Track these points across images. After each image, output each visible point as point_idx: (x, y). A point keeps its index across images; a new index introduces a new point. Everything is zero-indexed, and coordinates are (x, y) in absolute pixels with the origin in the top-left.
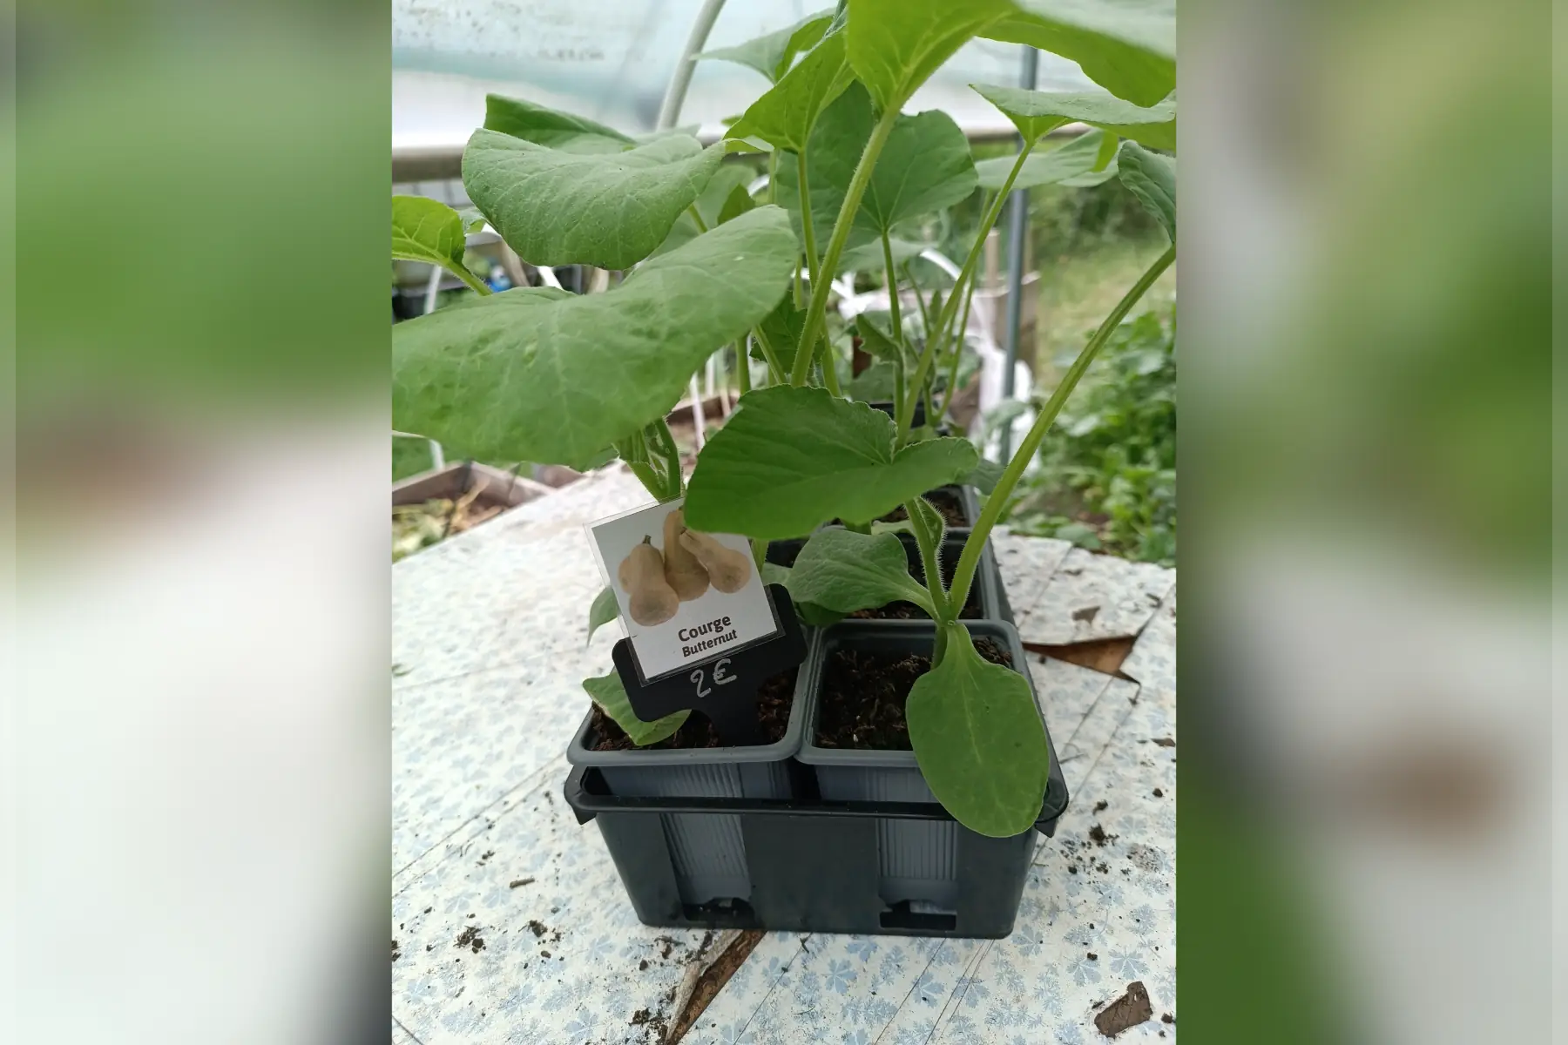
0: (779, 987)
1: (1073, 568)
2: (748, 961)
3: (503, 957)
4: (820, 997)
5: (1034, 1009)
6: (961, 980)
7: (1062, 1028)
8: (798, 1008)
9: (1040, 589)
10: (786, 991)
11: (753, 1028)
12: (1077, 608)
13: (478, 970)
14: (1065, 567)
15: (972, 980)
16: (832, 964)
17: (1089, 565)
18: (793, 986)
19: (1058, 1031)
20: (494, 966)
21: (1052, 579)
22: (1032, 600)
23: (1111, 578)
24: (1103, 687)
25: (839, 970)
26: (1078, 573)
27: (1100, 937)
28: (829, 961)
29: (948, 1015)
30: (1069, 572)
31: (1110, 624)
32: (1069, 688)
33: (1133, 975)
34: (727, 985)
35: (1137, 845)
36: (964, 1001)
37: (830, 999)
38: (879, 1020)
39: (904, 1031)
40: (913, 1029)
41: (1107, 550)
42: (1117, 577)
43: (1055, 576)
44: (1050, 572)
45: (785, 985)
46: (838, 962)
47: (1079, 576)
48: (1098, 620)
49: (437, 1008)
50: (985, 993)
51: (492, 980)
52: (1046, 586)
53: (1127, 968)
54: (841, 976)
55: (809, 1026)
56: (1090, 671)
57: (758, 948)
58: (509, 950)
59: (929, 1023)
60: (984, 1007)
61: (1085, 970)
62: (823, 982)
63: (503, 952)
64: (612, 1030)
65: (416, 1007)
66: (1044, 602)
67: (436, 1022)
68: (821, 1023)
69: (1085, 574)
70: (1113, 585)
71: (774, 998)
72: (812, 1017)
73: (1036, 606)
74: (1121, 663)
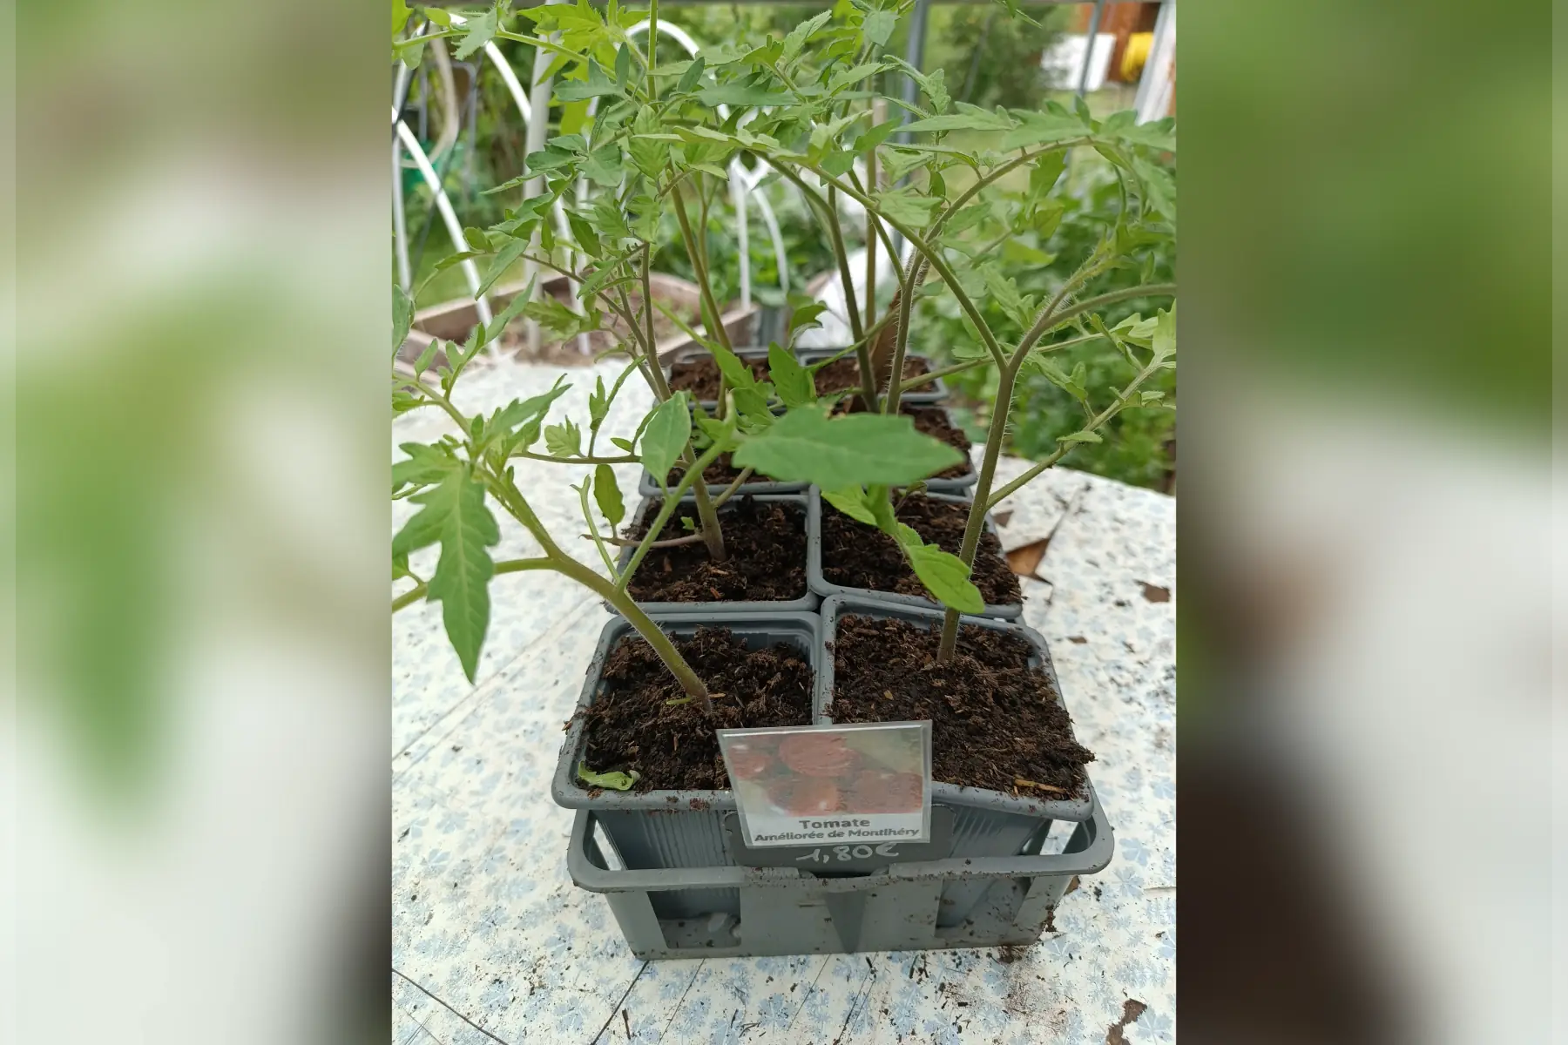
48: (1014, 525)
74: (1036, 566)
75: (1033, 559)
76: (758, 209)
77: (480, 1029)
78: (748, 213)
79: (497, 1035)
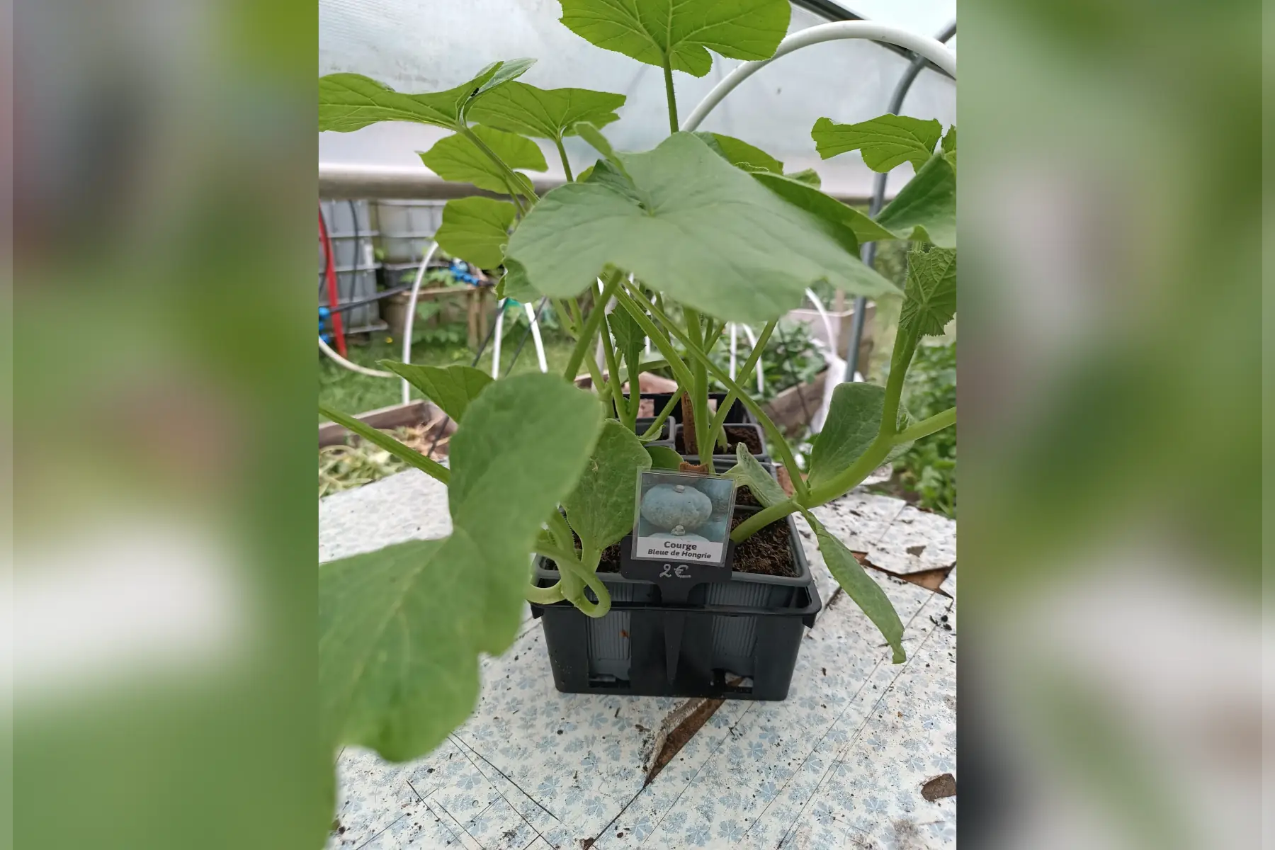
0: (717, 753)
1: (907, 519)
2: (696, 736)
3: (535, 719)
4: (744, 762)
5: (882, 782)
6: (834, 761)
7: (900, 794)
8: (730, 766)
9: (883, 530)
10: (721, 756)
11: (702, 774)
12: (909, 546)
13: (519, 725)
14: (901, 518)
15: (841, 762)
16: (750, 744)
17: (918, 518)
18: (726, 753)
19: (897, 795)
20: (529, 723)
21: (892, 524)
22: (878, 536)
23: (933, 528)
24: (927, 598)
25: (755, 748)
26: (910, 522)
27: (925, 746)
28: (748, 742)
29: (827, 779)
30: (904, 521)
31: (932, 559)
32: (904, 596)
33: (946, 770)
34: (683, 749)
35: (949, 696)
36: (837, 772)
37: (749, 762)
38: (783, 778)
39: (798, 785)
40: (805, 785)
41: (931, 509)
42: (937, 528)
43: (894, 523)
44: (890, 520)
45: (721, 753)
46: (755, 743)
47: (911, 525)
48: (924, 555)
49: (495, 744)
50: (850, 770)
51: (529, 731)
52: (888, 529)
53: (942, 765)
54: (757, 751)
55: (738, 777)
56: (918, 587)
57: (702, 730)
58: (538, 716)
59: (815, 782)
60: (850, 777)
61: (915, 764)
62: (745, 753)
63: (534, 716)
64: (611, 767)
65: (482, 742)
66: (886, 539)
67: (496, 752)
68: (745, 776)
69: (915, 523)
70: (935, 532)
71: (714, 758)
72: (740, 772)
73: (880, 541)
74: (939, 585)
75: (939, 580)
76: (745, 335)
77: (537, 804)
78: (738, 339)
79: (548, 809)
